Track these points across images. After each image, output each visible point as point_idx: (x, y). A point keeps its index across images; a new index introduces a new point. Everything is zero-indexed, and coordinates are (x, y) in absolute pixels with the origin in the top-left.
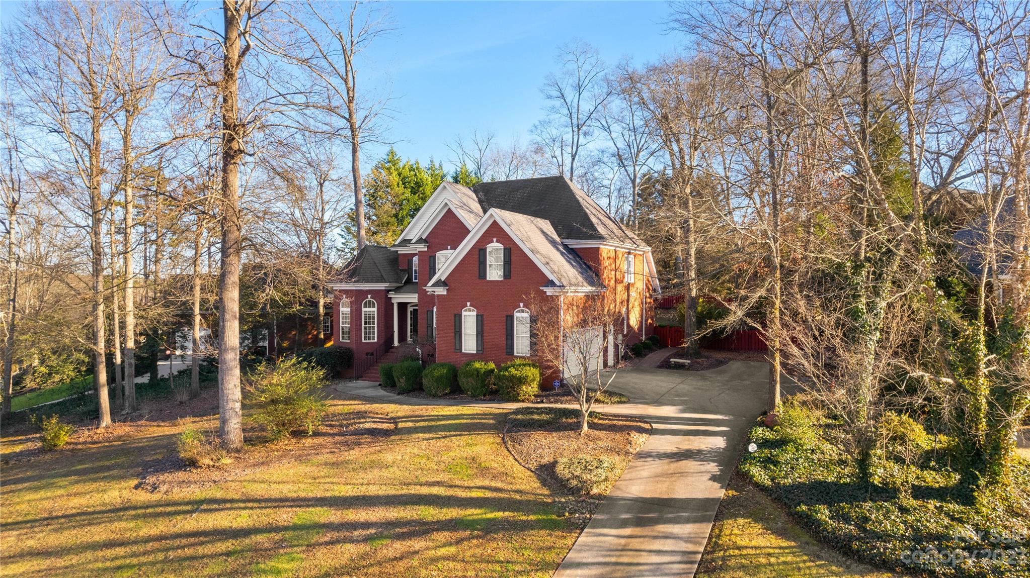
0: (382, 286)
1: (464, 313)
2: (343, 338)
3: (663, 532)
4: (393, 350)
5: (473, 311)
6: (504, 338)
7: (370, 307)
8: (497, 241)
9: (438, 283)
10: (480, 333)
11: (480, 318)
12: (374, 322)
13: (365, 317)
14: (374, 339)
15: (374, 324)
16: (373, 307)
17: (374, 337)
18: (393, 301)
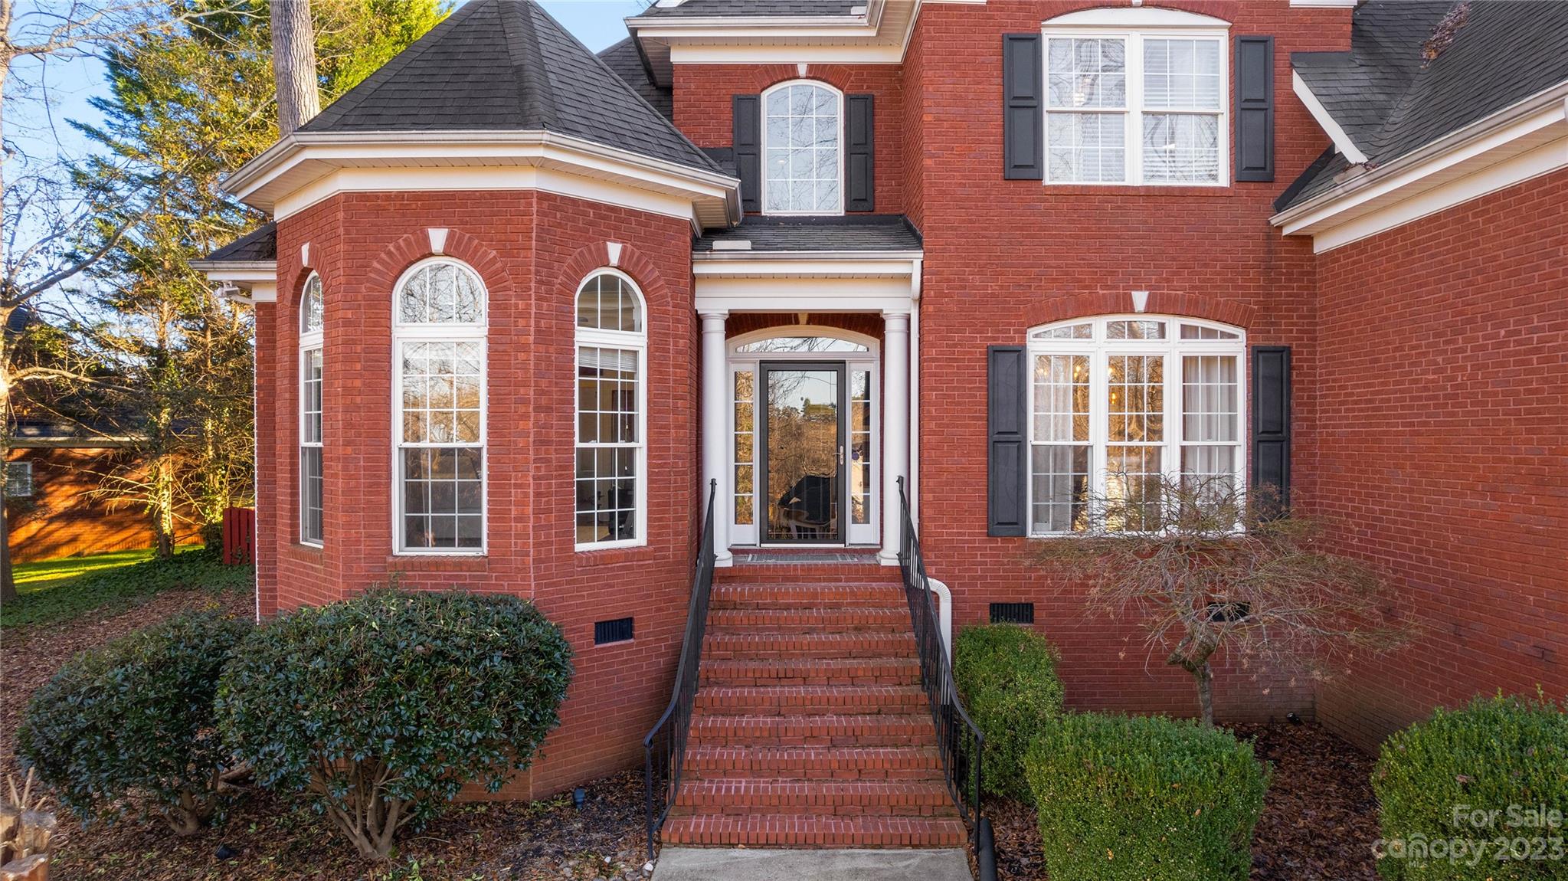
7: (609, 324)
12: (630, 420)
13: (587, 391)
14: (628, 533)
15: (630, 436)
16: (630, 326)
17: (627, 520)
18: (701, 306)
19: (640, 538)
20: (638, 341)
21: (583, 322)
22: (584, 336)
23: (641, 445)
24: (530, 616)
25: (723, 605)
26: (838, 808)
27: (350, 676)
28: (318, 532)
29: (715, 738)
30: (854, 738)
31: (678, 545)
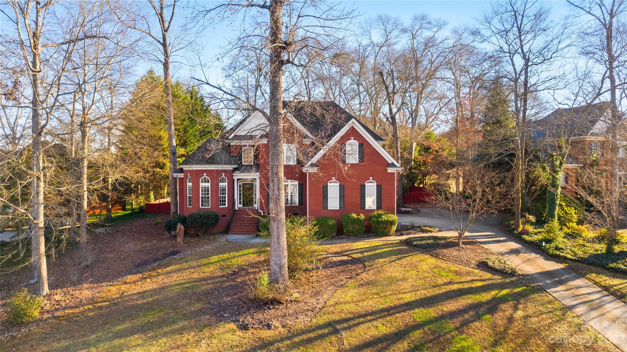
0: (230, 167)
1: (329, 184)
2: (202, 205)
3: (575, 285)
4: (236, 212)
5: (337, 183)
6: (359, 199)
7: (223, 182)
8: (354, 139)
9: (312, 165)
10: (342, 196)
11: (342, 187)
12: (225, 193)
13: (221, 190)
14: (225, 205)
15: (225, 194)
16: (225, 182)
17: (225, 204)
18: (234, 178)
19: (227, 206)
20: (226, 184)
21: (221, 182)
22: (220, 184)
23: (227, 195)
24: (216, 213)
25: (236, 214)
26: (246, 232)
27: (201, 217)
28: (190, 205)
29: (234, 226)
30: (249, 226)
31: (231, 207)
